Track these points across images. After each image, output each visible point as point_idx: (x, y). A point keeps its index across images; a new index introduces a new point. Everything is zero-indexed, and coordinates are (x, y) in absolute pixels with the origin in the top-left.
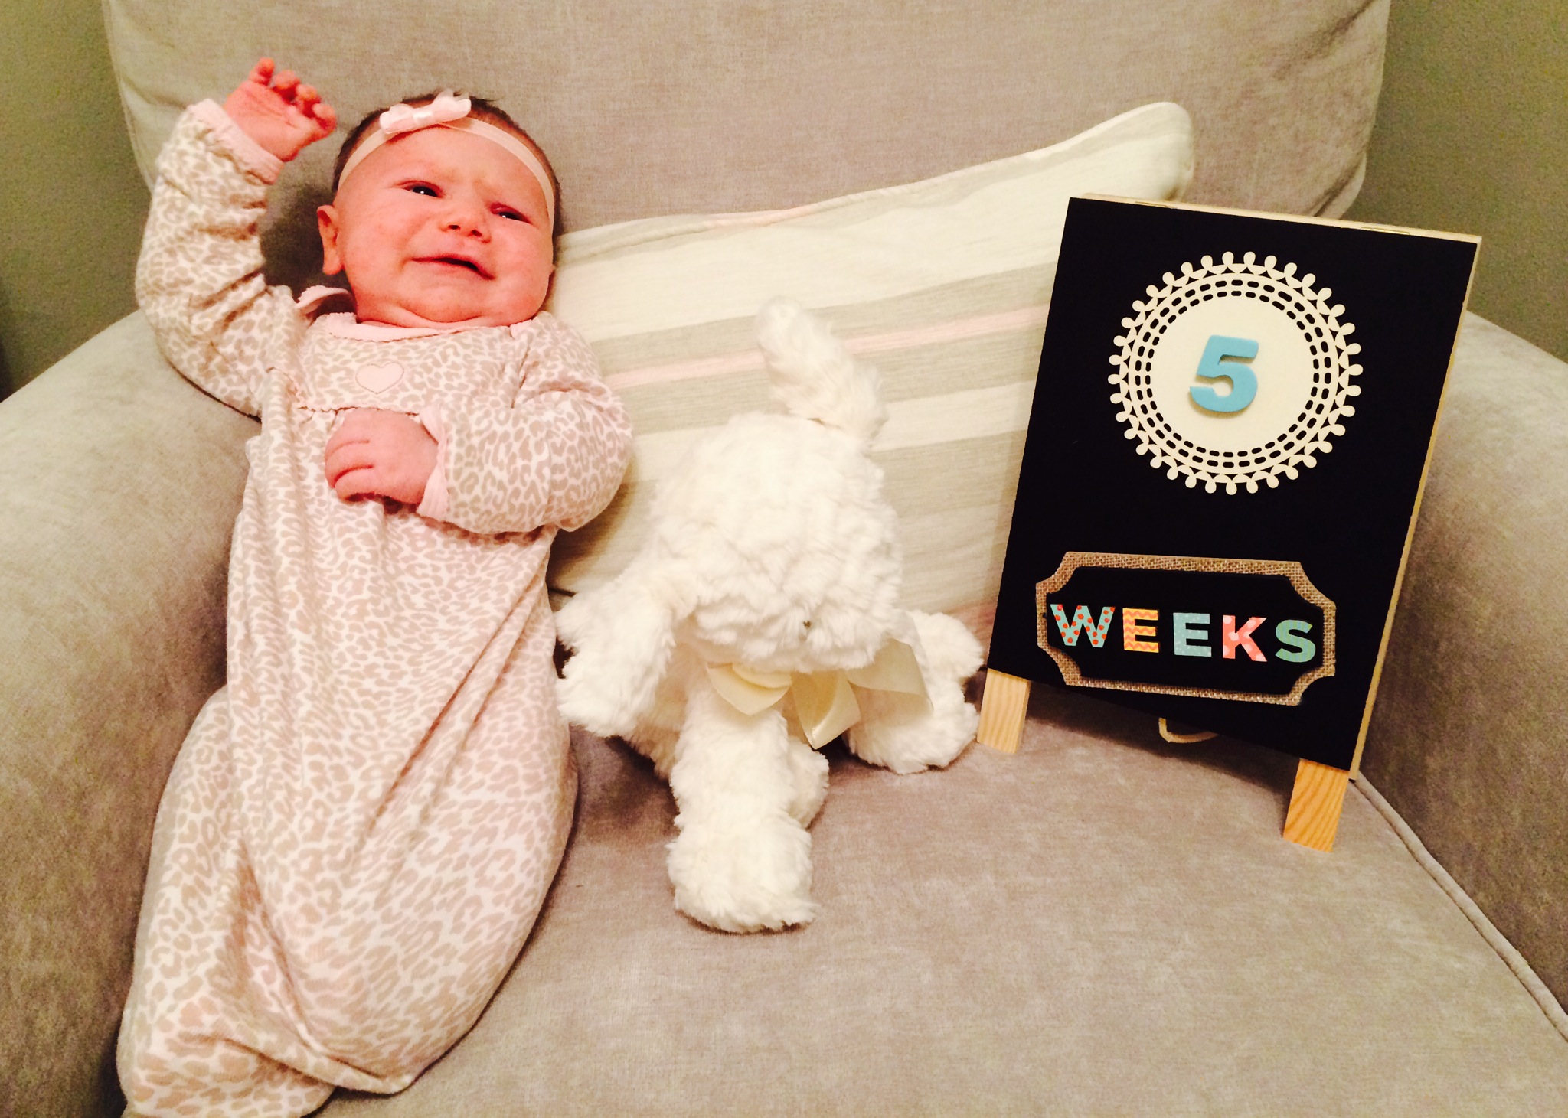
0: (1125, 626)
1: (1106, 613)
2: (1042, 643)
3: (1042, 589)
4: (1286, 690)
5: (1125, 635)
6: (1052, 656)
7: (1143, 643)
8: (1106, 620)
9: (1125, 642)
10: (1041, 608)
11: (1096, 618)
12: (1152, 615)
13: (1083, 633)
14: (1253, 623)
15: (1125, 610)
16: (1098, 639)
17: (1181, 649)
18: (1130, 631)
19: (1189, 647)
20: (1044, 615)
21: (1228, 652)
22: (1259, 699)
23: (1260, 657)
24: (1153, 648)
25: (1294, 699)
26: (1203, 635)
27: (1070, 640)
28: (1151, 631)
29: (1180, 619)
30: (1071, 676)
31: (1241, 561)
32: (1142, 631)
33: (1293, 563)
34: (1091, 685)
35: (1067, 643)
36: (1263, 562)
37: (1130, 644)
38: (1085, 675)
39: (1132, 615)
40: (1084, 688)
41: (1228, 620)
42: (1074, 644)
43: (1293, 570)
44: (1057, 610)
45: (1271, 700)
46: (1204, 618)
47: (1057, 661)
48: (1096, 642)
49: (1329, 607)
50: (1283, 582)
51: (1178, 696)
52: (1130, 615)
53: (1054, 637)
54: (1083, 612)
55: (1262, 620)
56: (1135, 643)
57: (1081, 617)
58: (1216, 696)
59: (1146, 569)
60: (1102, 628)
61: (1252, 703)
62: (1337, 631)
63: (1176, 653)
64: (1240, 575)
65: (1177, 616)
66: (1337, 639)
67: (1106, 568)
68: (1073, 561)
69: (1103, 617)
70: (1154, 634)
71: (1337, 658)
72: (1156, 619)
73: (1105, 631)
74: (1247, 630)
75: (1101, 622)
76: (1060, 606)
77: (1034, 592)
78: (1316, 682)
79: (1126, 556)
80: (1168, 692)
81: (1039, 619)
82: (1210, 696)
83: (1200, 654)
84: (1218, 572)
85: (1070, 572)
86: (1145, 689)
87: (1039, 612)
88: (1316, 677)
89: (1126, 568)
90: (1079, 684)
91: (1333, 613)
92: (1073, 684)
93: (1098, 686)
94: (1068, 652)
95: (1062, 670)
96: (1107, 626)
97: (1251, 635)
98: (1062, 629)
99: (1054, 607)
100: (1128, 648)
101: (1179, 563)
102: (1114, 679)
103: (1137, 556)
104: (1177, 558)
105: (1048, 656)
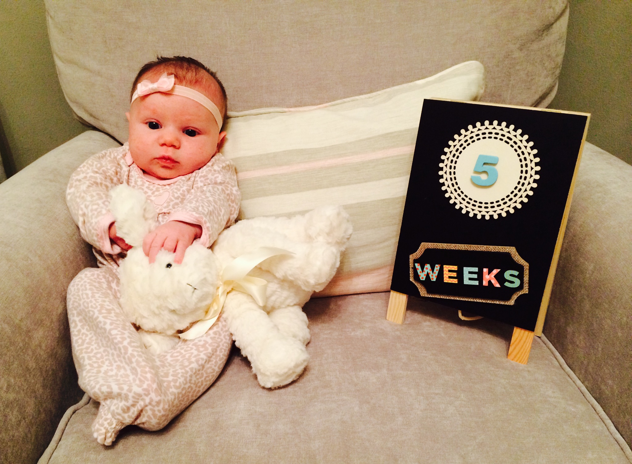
0: (444, 273)
1: (437, 267)
2: (412, 279)
3: (412, 257)
4: (509, 299)
5: (444, 276)
6: (416, 284)
7: (452, 279)
8: (437, 270)
9: (444, 279)
10: (411, 265)
11: (433, 269)
12: (455, 268)
13: (428, 275)
14: (495, 271)
15: (444, 266)
16: (434, 278)
17: (466, 282)
18: (446, 274)
19: (470, 281)
20: (412, 268)
21: (485, 283)
22: (498, 302)
23: (498, 285)
24: (455, 281)
25: (512, 302)
26: (475, 276)
27: (423, 278)
28: (455, 275)
29: (466, 270)
30: (423, 292)
31: (491, 247)
32: (450, 275)
33: (512, 247)
34: (430, 296)
35: (421, 279)
36: (500, 247)
37: (446, 280)
38: (429, 292)
39: (447, 268)
40: (428, 297)
41: (485, 270)
42: (424, 279)
43: (512, 250)
44: (418, 266)
45: (502, 303)
46: (476, 269)
47: (418, 287)
48: (433, 279)
49: (526, 265)
50: (508, 255)
51: (465, 301)
52: (446, 268)
53: (416, 277)
54: (428, 266)
55: (500, 270)
56: (448, 279)
57: (427, 269)
58: (480, 301)
59: (453, 250)
60: (435, 273)
61: (495, 304)
62: (529, 275)
63: (464, 283)
64: (491, 252)
65: (465, 268)
66: (529, 278)
67: (438, 249)
68: (424, 246)
69: (436, 269)
70: (456, 276)
71: (529, 286)
72: (457, 270)
73: (436, 274)
74: (493, 274)
75: (435, 271)
76: (419, 264)
77: (409, 258)
78: (521, 295)
79: (445, 244)
80: (461, 299)
81: (411, 270)
82: (478, 301)
83: (474, 284)
84: (482, 251)
85: (423, 250)
86: (452, 298)
87: (410, 267)
88: (520, 293)
89: (445, 249)
90: (426, 296)
91: (528, 268)
92: (424, 296)
93: (433, 297)
94: (422, 283)
95: (419, 290)
96: (437, 272)
97: (494, 276)
98: (419, 274)
99: (416, 265)
100: (445, 281)
101: (466, 247)
102: (440, 294)
103: (450, 244)
104: (466, 245)
105: (414, 284)
